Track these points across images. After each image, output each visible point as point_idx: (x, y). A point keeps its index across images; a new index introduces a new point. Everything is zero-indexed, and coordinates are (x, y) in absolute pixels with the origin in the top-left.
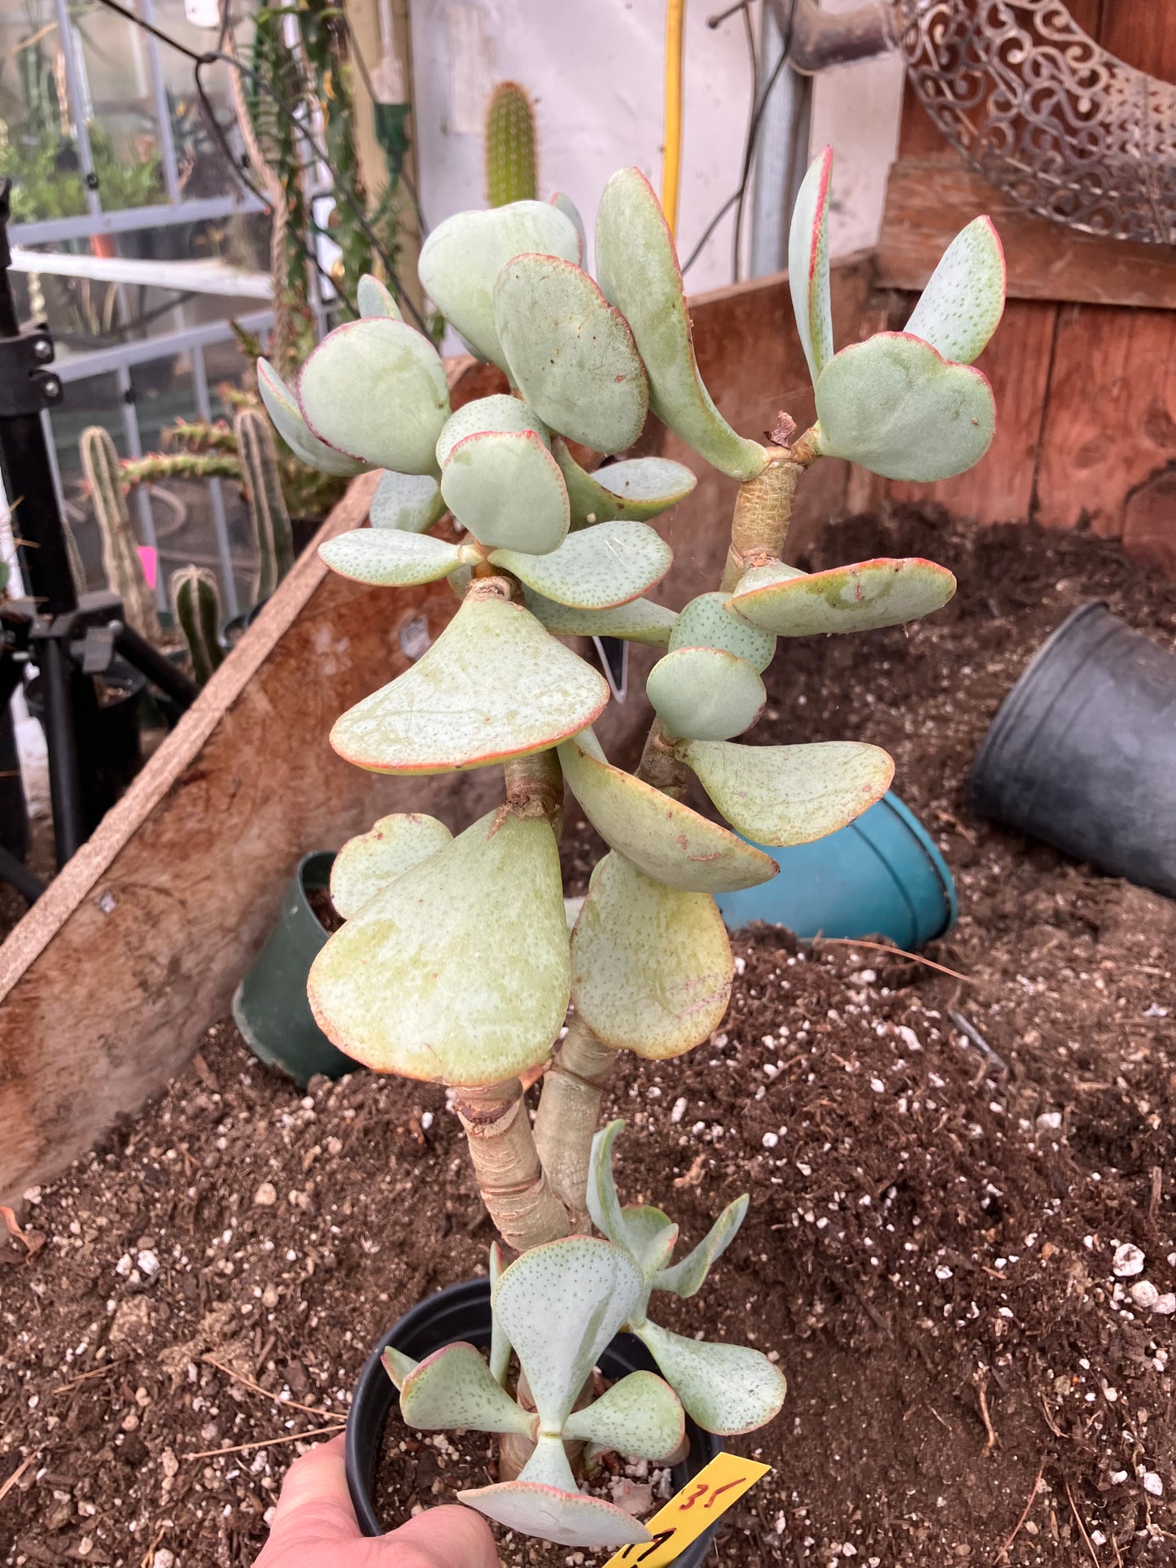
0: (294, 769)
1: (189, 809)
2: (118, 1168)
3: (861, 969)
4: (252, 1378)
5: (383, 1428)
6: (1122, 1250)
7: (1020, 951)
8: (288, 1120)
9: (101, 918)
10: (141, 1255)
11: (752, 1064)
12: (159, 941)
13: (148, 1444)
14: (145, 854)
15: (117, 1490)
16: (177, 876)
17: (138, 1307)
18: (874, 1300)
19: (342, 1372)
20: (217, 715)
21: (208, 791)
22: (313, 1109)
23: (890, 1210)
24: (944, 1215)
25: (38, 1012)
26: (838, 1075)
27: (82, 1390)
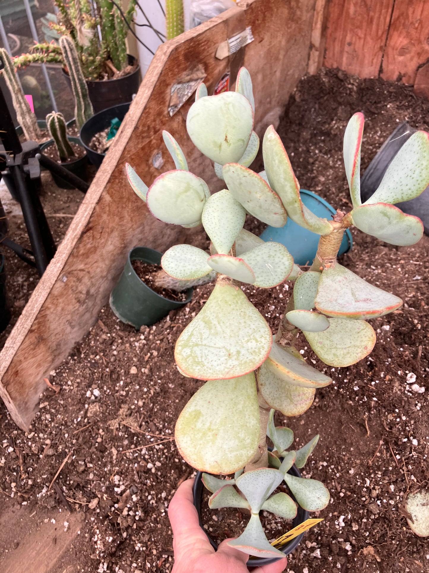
0: (120, 218)
1: (87, 241)
2: (80, 362)
4: (138, 428)
6: (409, 375)
7: (372, 255)
8: (137, 344)
9: (63, 284)
10: (94, 391)
12: (82, 286)
13: (106, 446)
14: (75, 260)
15: (99, 459)
16: (86, 264)
17: (95, 406)
18: (334, 397)
19: (166, 424)
20: (93, 206)
21: (93, 233)
22: (144, 339)
24: (357, 372)
25: (47, 319)
27: (82, 432)
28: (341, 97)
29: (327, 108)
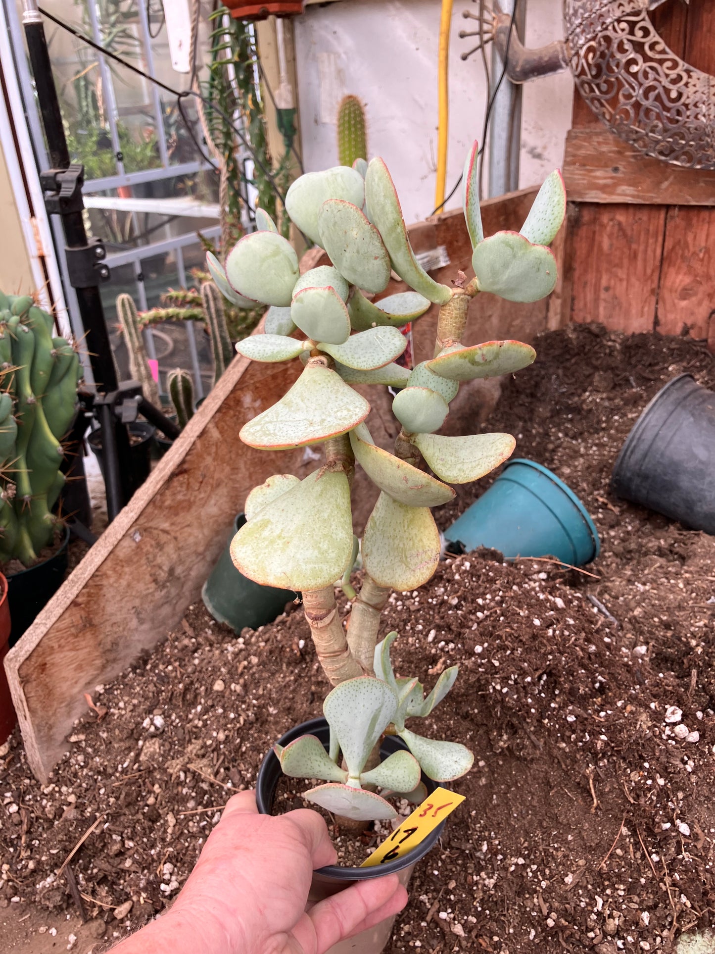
0: (233, 469)
1: (179, 489)
2: (142, 675)
3: (539, 572)
4: (212, 777)
5: (276, 786)
6: (670, 709)
7: (639, 570)
8: (230, 649)
9: (134, 545)
10: (155, 718)
11: (470, 612)
12: (164, 558)
13: (160, 811)
14: (156, 512)
15: (145, 834)
16: (173, 524)
17: (154, 744)
18: (534, 733)
20: (193, 440)
21: (188, 479)
22: (244, 643)
23: (543, 686)
24: (571, 689)
25: (102, 592)
26: (517, 617)
27: (126, 784)
28: (597, 359)
29: (576, 375)
